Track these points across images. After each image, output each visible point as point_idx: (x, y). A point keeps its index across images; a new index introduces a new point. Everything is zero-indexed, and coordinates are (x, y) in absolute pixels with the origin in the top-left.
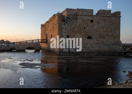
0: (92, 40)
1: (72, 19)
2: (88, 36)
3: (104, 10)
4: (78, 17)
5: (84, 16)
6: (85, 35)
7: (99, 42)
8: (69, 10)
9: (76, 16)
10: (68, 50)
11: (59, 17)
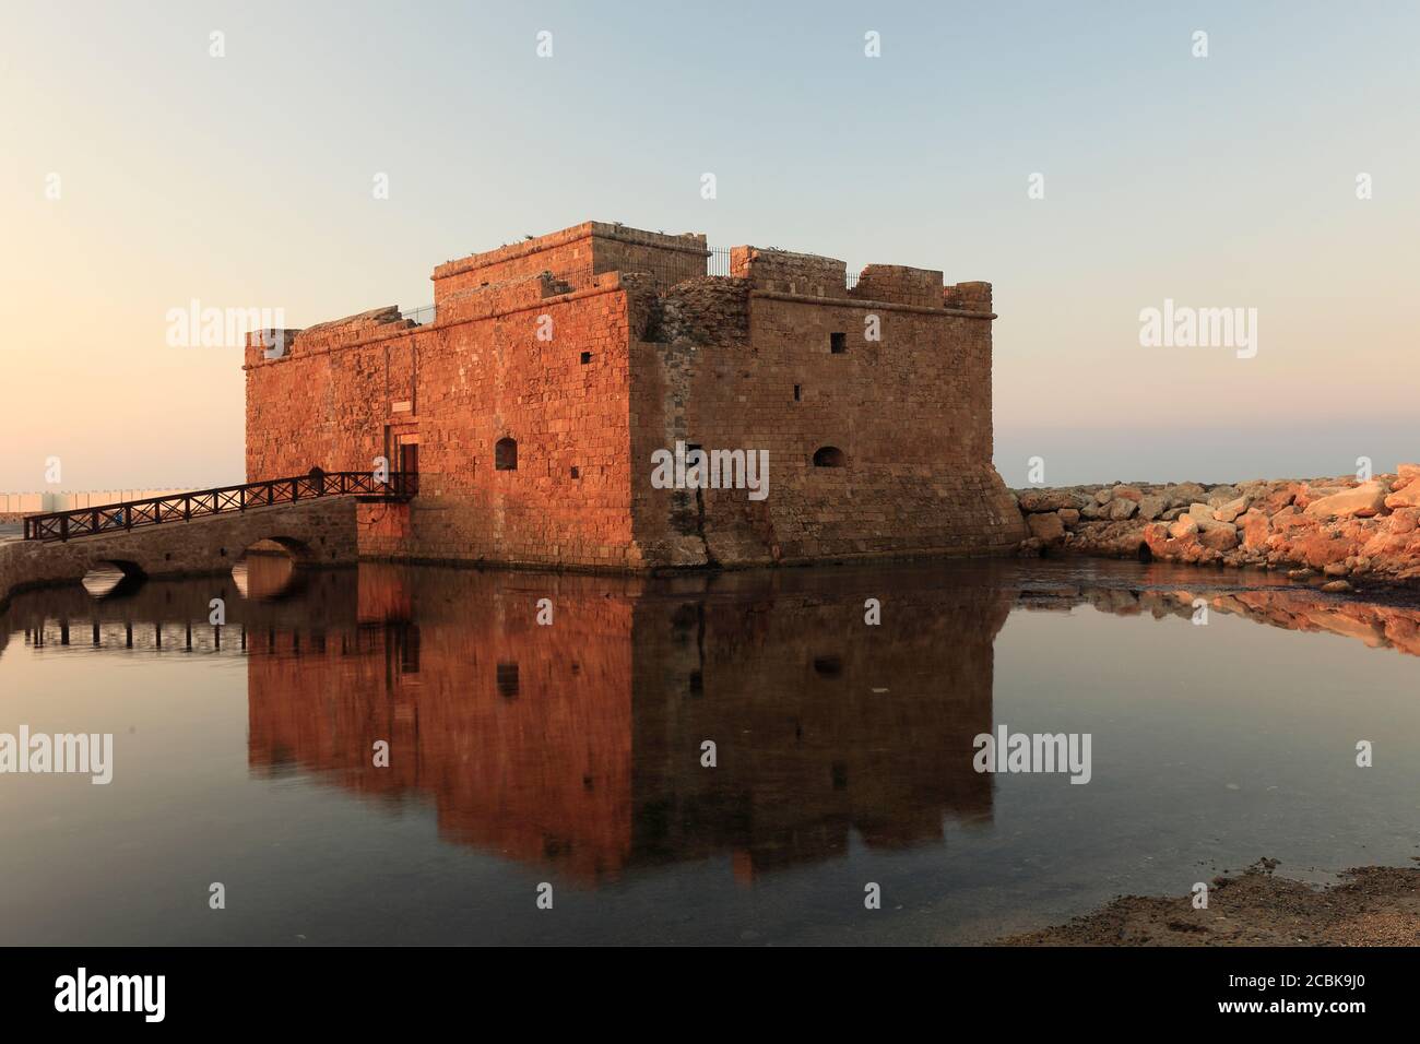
0: (841, 471)
1: (720, 322)
2: (818, 446)
3: (906, 270)
4: (757, 308)
5: (790, 305)
6: (801, 437)
7: (882, 484)
8: (612, 238)
9: (745, 301)
10: (700, 551)
11: (634, 301)
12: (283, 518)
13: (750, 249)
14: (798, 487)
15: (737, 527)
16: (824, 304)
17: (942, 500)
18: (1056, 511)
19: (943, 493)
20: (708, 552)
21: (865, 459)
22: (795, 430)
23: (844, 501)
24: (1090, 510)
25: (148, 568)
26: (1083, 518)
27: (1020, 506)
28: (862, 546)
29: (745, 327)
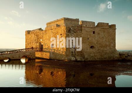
0: (94, 49)
1: (78, 30)
2: (91, 46)
4: (83, 28)
5: (87, 28)
6: (89, 45)
7: (99, 51)
8: (66, 19)
9: (81, 27)
10: (75, 59)
11: (67, 28)
12: (27, 53)
13: (82, 21)
14: (88, 51)
15: (80, 56)
16: (92, 28)
17: (108, 53)
18: (124, 55)
19: (108, 52)
20: (76, 59)
21: (98, 47)
22: (88, 44)
23: (94, 53)
24: (129, 55)
25: (11, 59)
26: (128, 56)
27: (119, 54)
28: (96, 59)
29: (81, 31)
